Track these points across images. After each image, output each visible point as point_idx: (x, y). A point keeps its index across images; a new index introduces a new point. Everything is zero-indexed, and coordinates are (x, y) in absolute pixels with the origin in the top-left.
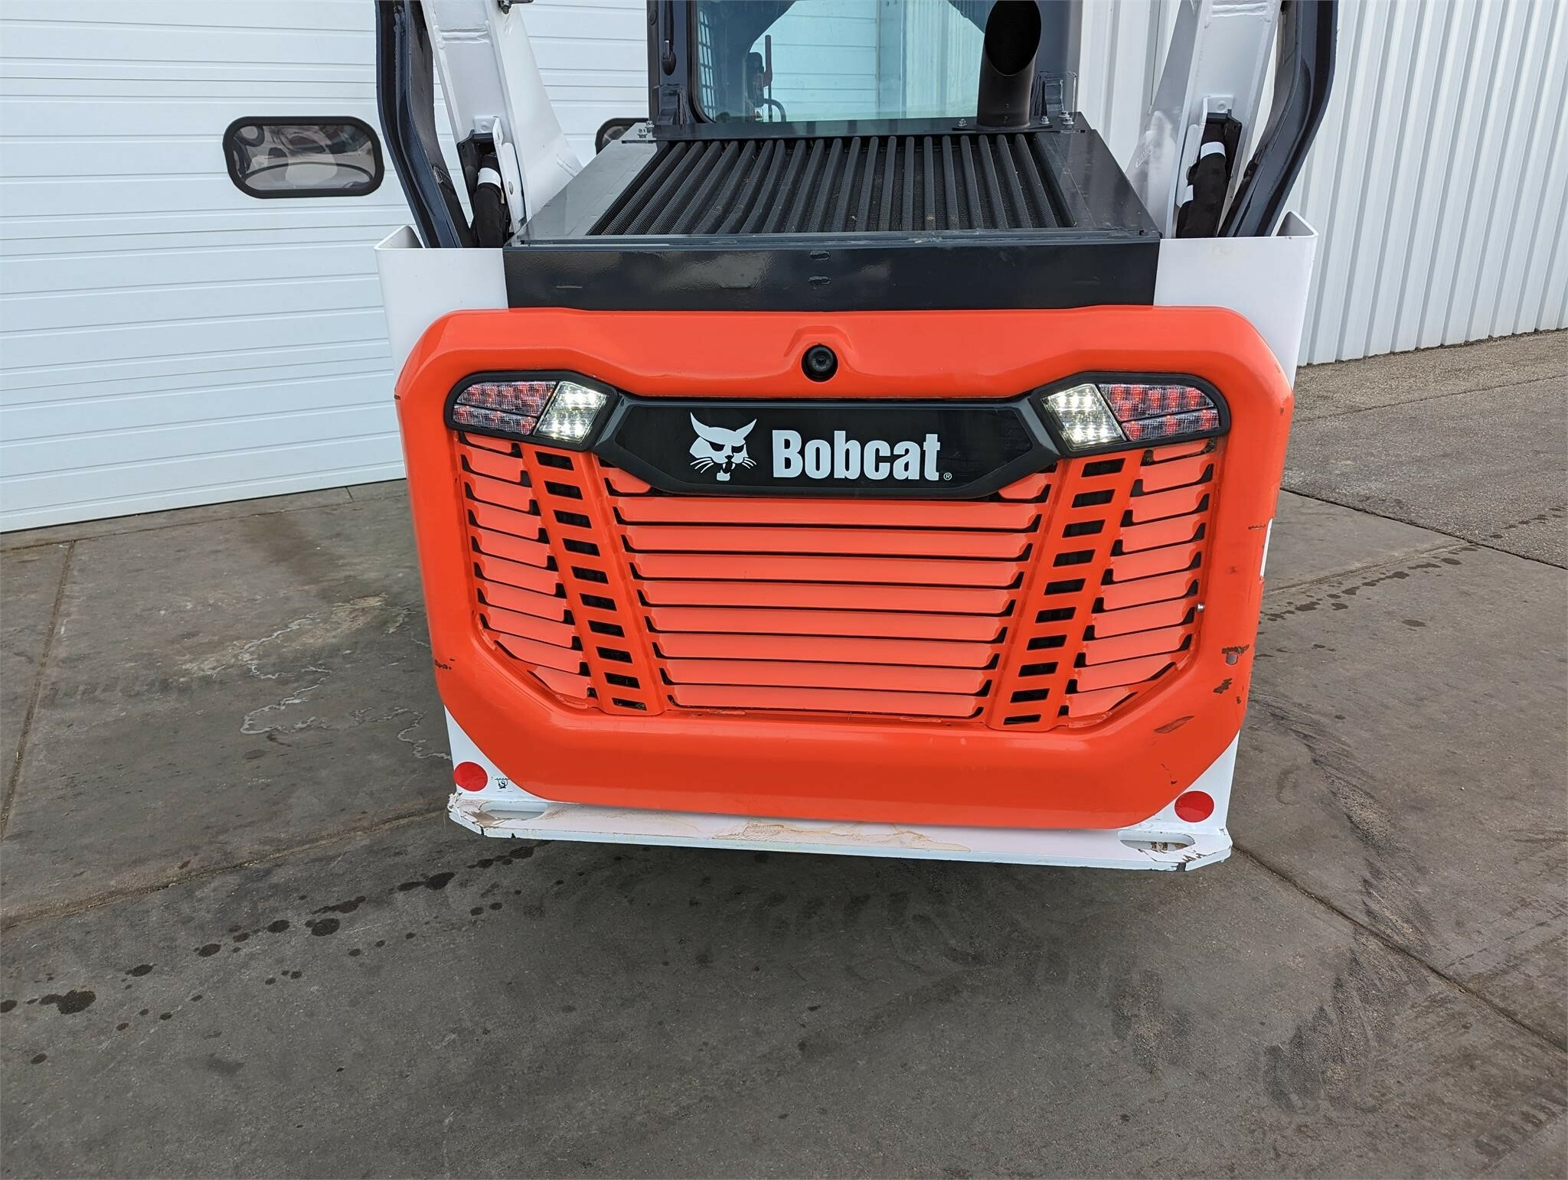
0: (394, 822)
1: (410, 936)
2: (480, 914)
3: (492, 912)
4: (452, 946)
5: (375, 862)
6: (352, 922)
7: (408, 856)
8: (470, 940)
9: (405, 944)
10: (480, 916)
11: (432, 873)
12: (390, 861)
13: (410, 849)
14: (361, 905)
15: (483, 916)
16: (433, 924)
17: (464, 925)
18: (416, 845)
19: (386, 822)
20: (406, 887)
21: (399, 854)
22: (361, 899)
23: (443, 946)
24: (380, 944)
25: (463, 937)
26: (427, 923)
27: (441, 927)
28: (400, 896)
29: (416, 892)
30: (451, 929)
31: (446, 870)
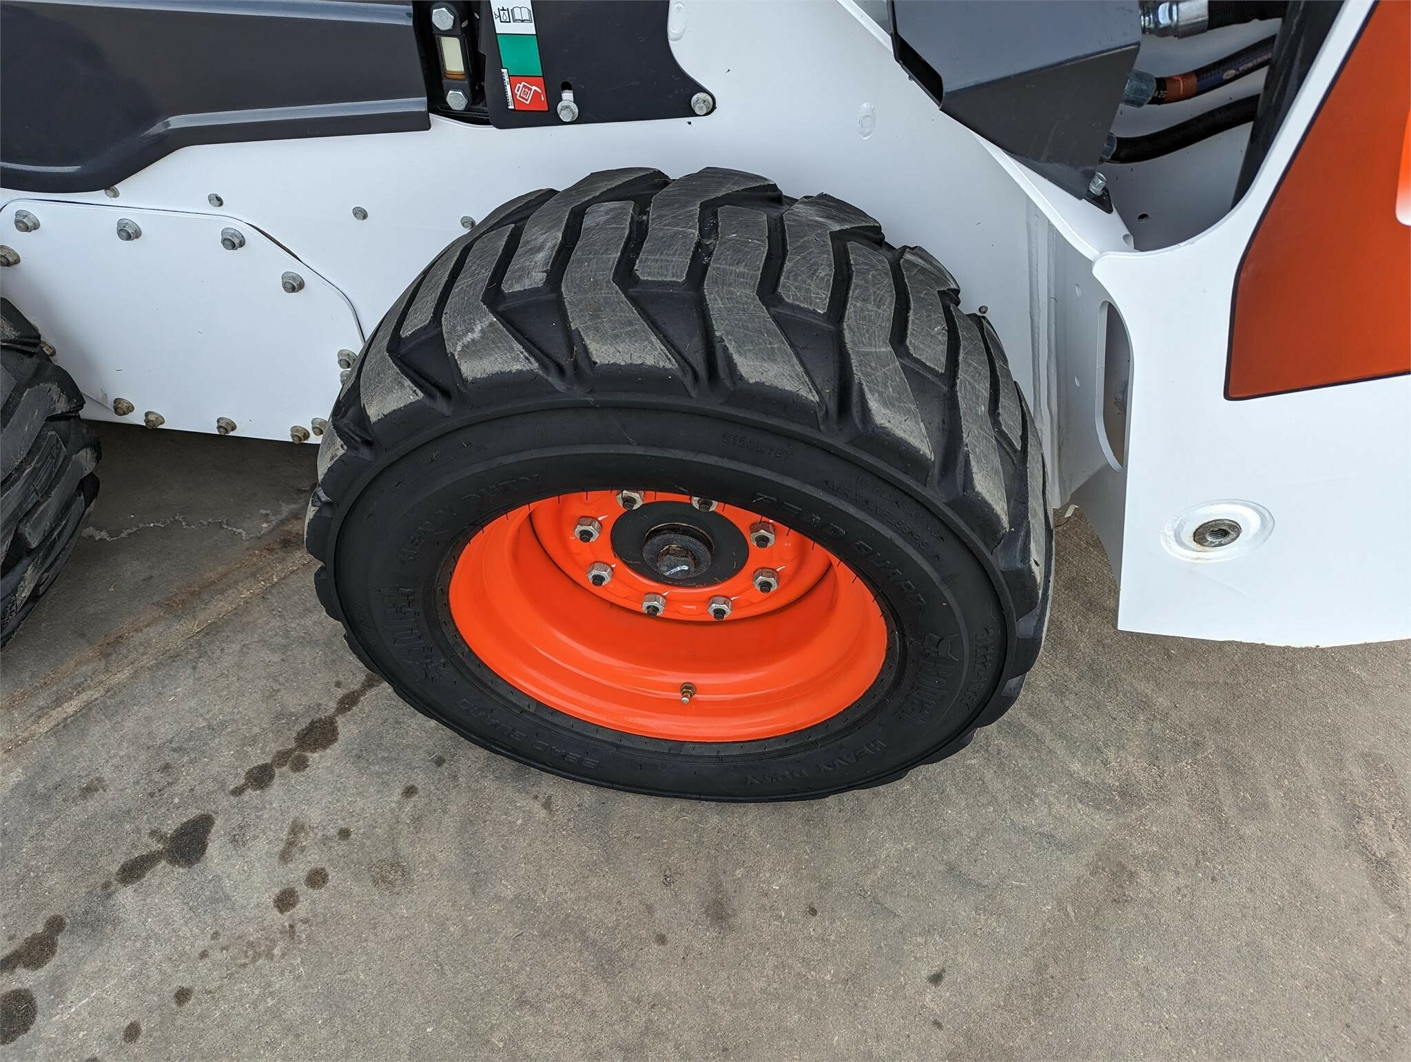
0: (54, 713)
1: (182, 996)
2: (293, 905)
3: (315, 893)
4: (270, 1002)
5: (50, 822)
6: (57, 986)
7: (111, 793)
8: (299, 977)
9: (180, 1021)
10: (295, 910)
11: (170, 826)
12: (78, 812)
13: (107, 773)
14: (62, 940)
15: (301, 909)
16: (217, 955)
17: (274, 943)
18: (114, 761)
19: (40, 717)
20: (133, 871)
21: (88, 791)
22: (56, 925)
23: (255, 1005)
24: (132, 1032)
25: (282, 974)
26: (204, 955)
27: (234, 958)
28: (126, 896)
29: (156, 882)
30: (254, 960)
31: (193, 813)
